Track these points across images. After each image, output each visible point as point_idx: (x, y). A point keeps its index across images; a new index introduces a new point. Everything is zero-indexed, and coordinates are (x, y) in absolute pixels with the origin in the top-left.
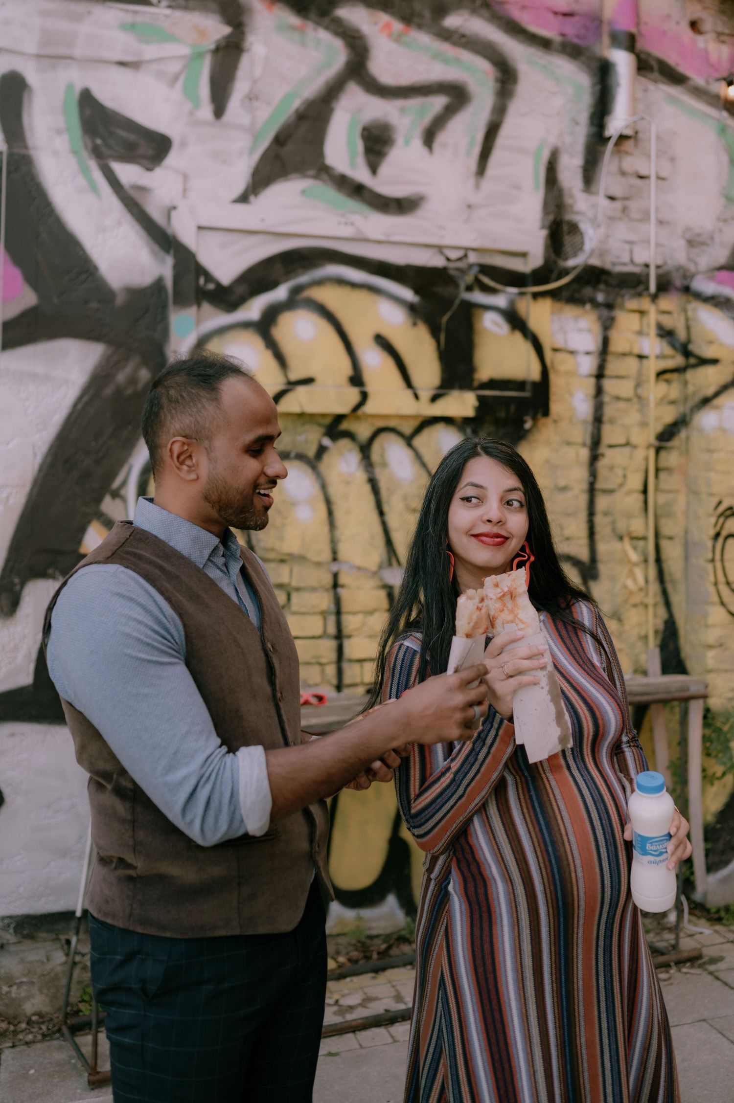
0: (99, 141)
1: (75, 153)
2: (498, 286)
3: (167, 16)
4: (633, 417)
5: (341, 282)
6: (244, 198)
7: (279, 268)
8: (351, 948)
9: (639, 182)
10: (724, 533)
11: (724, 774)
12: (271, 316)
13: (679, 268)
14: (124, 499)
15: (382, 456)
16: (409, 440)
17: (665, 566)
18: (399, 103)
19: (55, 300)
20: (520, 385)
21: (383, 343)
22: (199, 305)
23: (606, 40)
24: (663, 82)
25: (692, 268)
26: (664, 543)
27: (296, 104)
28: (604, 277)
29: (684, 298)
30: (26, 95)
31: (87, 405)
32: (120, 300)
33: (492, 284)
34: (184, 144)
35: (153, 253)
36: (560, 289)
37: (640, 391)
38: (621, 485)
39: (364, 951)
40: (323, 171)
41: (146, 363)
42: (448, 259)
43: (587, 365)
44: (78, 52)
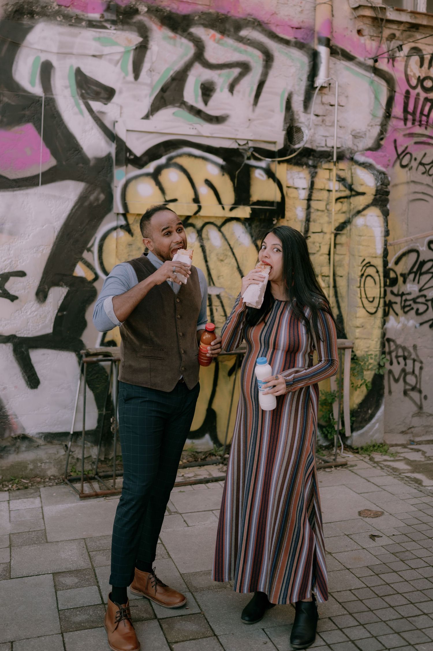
0: (84, 91)
1: (73, 97)
2: (262, 158)
3: (114, 34)
4: (325, 219)
5: (190, 155)
6: (147, 117)
7: (162, 149)
8: (188, 457)
9: (331, 107)
10: (365, 274)
11: (361, 385)
12: (158, 170)
13: (349, 149)
14: (92, 252)
15: (207, 235)
16: (219, 228)
17: (338, 289)
18: (218, 72)
19: (64, 163)
20: (271, 203)
21: (209, 183)
22: (127, 166)
23: (316, 41)
24: (343, 60)
25: (356, 149)
26: (338, 279)
27: (171, 73)
28: (312, 153)
29: (351, 163)
30: (52, 71)
31: (77, 210)
32: (92, 163)
33: (259, 156)
34: (121, 92)
35: (106, 141)
36: (291, 158)
37: (328, 207)
38: (318, 251)
39: (194, 458)
40: (183, 104)
41: (103, 191)
42: (239, 145)
43: (304, 194)
44: (75, 51)
